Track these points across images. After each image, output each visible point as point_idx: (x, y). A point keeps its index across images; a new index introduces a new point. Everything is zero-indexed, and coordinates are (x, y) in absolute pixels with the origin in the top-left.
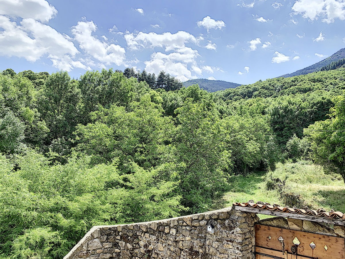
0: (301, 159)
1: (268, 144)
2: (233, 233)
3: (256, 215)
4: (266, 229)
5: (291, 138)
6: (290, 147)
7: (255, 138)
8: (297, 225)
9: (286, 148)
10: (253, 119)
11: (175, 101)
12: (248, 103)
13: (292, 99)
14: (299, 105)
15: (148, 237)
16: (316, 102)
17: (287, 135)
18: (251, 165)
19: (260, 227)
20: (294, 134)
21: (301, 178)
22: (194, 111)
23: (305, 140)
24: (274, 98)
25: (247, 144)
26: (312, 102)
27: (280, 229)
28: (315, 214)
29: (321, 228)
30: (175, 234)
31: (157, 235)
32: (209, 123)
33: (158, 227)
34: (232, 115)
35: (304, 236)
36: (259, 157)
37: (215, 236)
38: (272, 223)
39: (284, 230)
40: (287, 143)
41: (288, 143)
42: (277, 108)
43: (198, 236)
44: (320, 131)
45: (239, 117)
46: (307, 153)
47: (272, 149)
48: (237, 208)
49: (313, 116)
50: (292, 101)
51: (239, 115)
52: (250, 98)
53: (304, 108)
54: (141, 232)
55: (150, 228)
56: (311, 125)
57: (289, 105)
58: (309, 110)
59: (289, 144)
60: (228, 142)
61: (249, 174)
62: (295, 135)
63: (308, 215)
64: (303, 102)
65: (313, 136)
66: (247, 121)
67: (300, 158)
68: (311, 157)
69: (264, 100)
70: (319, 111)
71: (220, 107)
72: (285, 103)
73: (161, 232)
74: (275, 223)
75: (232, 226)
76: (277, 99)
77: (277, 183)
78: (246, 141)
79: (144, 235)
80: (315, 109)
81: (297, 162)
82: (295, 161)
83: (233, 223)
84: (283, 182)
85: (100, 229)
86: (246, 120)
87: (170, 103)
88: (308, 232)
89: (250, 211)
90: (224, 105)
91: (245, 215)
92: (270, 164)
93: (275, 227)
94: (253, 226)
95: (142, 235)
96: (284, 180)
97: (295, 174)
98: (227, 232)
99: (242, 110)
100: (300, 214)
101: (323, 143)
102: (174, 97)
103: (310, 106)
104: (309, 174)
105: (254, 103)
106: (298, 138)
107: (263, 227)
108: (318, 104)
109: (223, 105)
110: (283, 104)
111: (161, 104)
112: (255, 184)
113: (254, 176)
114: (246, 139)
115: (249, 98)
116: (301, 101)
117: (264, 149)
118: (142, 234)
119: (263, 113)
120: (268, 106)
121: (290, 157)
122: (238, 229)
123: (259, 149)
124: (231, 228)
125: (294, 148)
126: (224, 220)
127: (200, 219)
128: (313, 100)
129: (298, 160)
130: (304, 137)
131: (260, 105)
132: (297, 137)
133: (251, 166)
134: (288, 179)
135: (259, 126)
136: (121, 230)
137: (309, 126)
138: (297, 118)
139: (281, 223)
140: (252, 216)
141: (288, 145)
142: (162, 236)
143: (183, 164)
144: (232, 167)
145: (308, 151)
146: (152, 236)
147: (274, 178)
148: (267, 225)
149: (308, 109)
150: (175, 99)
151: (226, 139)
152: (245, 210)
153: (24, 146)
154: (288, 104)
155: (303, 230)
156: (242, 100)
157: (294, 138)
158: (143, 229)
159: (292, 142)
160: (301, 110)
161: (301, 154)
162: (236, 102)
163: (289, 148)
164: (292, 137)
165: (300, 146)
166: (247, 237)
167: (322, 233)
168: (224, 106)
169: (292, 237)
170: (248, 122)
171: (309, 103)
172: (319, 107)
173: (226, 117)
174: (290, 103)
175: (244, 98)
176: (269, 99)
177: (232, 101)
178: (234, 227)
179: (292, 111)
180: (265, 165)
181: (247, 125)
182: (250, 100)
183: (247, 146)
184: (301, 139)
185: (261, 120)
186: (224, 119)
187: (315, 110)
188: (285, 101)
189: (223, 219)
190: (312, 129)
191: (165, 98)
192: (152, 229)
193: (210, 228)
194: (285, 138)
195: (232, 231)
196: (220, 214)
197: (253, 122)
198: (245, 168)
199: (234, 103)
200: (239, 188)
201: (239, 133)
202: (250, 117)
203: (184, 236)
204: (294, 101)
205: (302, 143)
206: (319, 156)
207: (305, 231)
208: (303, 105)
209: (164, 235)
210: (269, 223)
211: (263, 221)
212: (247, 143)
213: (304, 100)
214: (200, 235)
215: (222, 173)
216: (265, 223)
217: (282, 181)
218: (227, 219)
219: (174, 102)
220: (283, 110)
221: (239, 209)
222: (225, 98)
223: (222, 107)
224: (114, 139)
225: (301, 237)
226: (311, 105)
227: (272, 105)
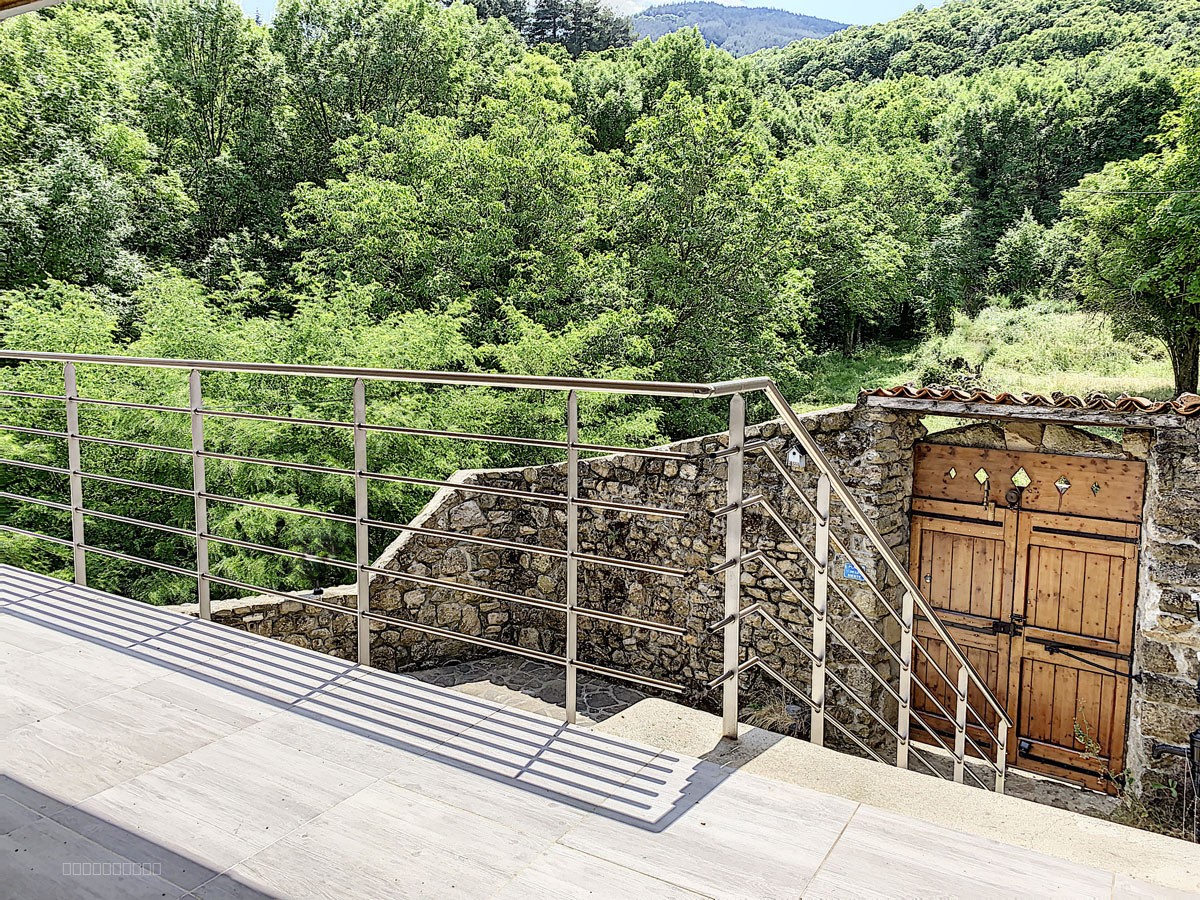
0: (1040, 295)
1: (934, 244)
2: (858, 464)
3: (919, 421)
4: (944, 453)
5: (1014, 226)
6: (1008, 256)
7: (892, 227)
8: (1026, 438)
9: (993, 259)
10: (891, 158)
11: (618, 94)
12: (872, 99)
13: (1030, 81)
14: (1056, 103)
15: (617, 491)
16: (1117, 90)
17: (1001, 216)
18: (873, 319)
19: (929, 450)
20: (1026, 209)
21: (1032, 354)
22: (697, 130)
23: (1059, 229)
24: (965, 76)
25: (864, 245)
26: (1101, 90)
27: (982, 452)
28: (1080, 404)
29: (1089, 442)
30: (693, 478)
31: (641, 484)
32: (747, 173)
33: (644, 463)
34: (814, 143)
35: (1044, 463)
36: (901, 292)
37: (807, 475)
38: (963, 439)
39: (992, 453)
40: (999, 242)
41: (1001, 241)
42: (975, 114)
43: (760, 476)
44: (1119, 194)
45: (842, 150)
46: (1065, 273)
47: (945, 263)
48: (873, 401)
49: (1099, 146)
50: (1030, 87)
51: (842, 142)
52: (878, 79)
53: (1072, 115)
54: (594, 479)
55: (622, 467)
56: (1089, 177)
57: (1018, 103)
58: (1087, 120)
59: (1006, 245)
60: (806, 238)
61: (863, 347)
62: (1028, 213)
63: (1061, 406)
64: (1072, 91)
65: (1093, 214)
66: (871, 163)
67: (1036, 293)
68: (1075, 284)
69: (928, 88)
70: (1122, 124)
71: (777, 114)
72: (1004, 97)
73: (653, 474)
74: (970, 437)
75: (855, 448)
76: (979, 81)
77: (955, 374)
78: (863, 238)
79: (604, 486)
80: (1112, 115)
81: (1026, 305)
82: (1018, 303)
83: (858, 439)
84: (974, 370)
85: (478, 476)
86: (866, 161)
87: (598, 100)
88: (1055, 453)
89: (909, 406)
90: (789, 107)
91: (893, 418)
92: (934, 315)
93: (968, 446)
94: (909, 449)
95: (599, 487)
96: (977, 362)
97: (1017, 345)
98: (842, 462)
99: (851, 123)
100: (1042, 405)
101: (1122, 235)
102: (611, 77)
103: (1092, 105)
104: (1061, 344)
105: (892, 97)
106: (1039, 224)
107: (936, 449)
108: (1122, 99)
109: (785, 107)
110: (996, 101)
111: (567, 105)
112: (883, 379)
113: (878, 353)
114: (864, 228)
115: (875, 77)
116: (1065, 86)
117: (921, 262)
118: (597, 484)
119: (925, 135)
120: (944, 109)
121: (1005, 291)
122: (873, 454)
123: (901, 263)
124: (852, 452)
125: (1021, 258)
126: (836, 432)
127: (767, 434)
128: (1107, 84)
129: (1028, 298)
130: (1060, 219)
131: (917, 103)
132: (1036, 222)
133: (873, 322)
134: (992, 360)
135: (908, 181)
136: (534, 478)
137: (1082, 178)
138: (1041, 153)
139: (987, 437)
140: (908, 424)
141: (1000, 247)
142: (658, 486)
143: (664, 315)
144: (811, 325)
145: (1071, 264)
146: (629, 487)
147: (947, 358)
148: (948, 444)
149: (1085, 119)
150: (618, 86)
151: (802, 228)
152: (893, 403)
153: (131, 262)
154: (1015, 99)
155: (1042, 449)
156: (850, 85)
157: (1026, 226)
158: (600, 471)
159: (1018, 238)
160: (1062, 122)
161: (1041, 281)
162: (826, 93)
163: (1003, 260)
164: (1016, 221)
165: (1042, 251)
166: (893, 473)
167: (1091, 453)
168: (787, 112)
169: (1012, 468)
170: (872, 167)
171: (1092, 94)
172: (1125, 111)
173: (799, 153)
174: (1022, 94)
175: (855, 79)
176: (948, 81)
177: (812, 92)
178: (862, 450)
179: (1028, 125)
180: (915, 319)
181: (868, 181)
182: (878, 87)
183: (866, 252)
184: (1049, 226)
185: (916, 161)
186: (792, 158)
187: (1109, 119)
188: (1006, 89)
189: (832, 431)
190: (1093, 188)
191: (582, 80)
192: (628, 470)
193: (794, 453)
194: (994, 224)
195: (856, 459)
196: (822, 418)
197: (889, 167)
198: (850, 328)
199: (818, 96)
200: (828, 392)
201: (841, 207)
202: (878, 148)
203: (721, 480)
204: (1038, 89)
205: (1047, 240)
206: (1103, 279)
207: (1046, 452)
208: (1070, 101)
209: (662, 482)
210: (954, 438)
211: (937, 434)
212: (863, 242)
213: (1074, 82)
214: (766, 475)
215: (779, 344)
216: (942, 439)
217: (972, 367)
218: (842, 432)
219: (611, 95)
220: (994, 124)
221: (877, 404)
222: (787, 79)
223: (782, 114)
224: (430, 233)
225: (1035, 466)
226: (1097, 103)
227: (957, 103)
